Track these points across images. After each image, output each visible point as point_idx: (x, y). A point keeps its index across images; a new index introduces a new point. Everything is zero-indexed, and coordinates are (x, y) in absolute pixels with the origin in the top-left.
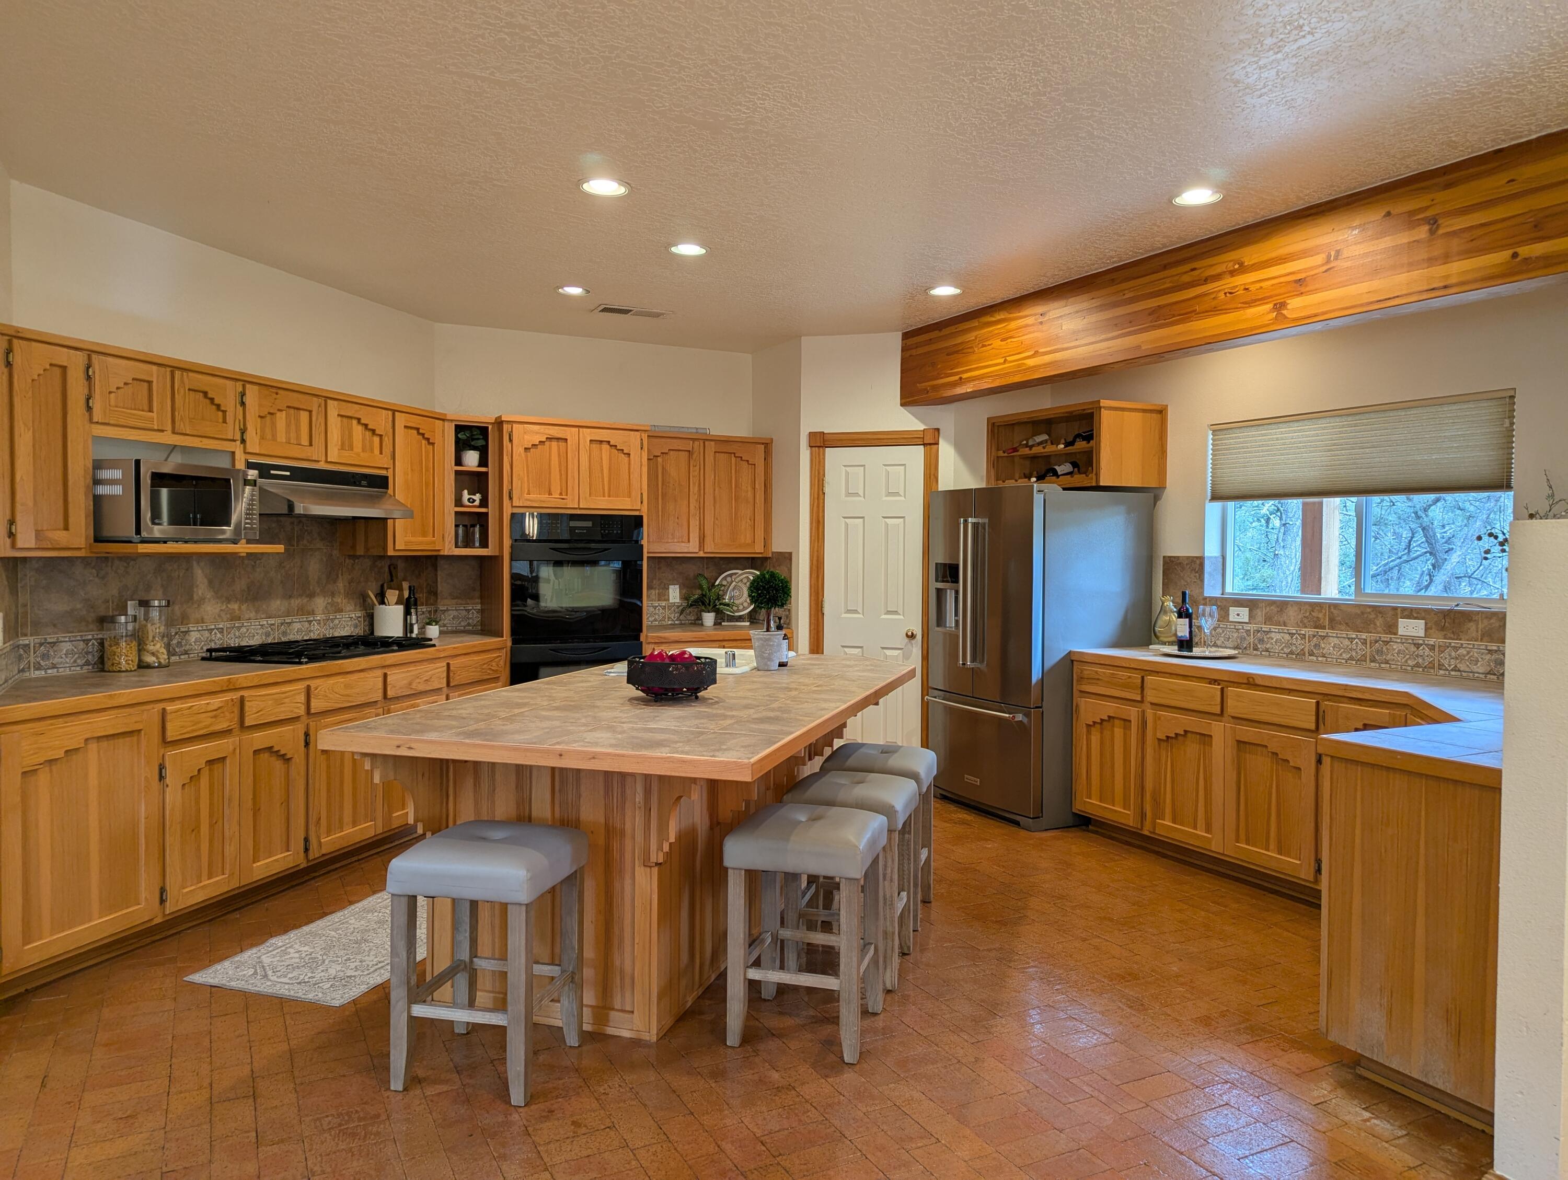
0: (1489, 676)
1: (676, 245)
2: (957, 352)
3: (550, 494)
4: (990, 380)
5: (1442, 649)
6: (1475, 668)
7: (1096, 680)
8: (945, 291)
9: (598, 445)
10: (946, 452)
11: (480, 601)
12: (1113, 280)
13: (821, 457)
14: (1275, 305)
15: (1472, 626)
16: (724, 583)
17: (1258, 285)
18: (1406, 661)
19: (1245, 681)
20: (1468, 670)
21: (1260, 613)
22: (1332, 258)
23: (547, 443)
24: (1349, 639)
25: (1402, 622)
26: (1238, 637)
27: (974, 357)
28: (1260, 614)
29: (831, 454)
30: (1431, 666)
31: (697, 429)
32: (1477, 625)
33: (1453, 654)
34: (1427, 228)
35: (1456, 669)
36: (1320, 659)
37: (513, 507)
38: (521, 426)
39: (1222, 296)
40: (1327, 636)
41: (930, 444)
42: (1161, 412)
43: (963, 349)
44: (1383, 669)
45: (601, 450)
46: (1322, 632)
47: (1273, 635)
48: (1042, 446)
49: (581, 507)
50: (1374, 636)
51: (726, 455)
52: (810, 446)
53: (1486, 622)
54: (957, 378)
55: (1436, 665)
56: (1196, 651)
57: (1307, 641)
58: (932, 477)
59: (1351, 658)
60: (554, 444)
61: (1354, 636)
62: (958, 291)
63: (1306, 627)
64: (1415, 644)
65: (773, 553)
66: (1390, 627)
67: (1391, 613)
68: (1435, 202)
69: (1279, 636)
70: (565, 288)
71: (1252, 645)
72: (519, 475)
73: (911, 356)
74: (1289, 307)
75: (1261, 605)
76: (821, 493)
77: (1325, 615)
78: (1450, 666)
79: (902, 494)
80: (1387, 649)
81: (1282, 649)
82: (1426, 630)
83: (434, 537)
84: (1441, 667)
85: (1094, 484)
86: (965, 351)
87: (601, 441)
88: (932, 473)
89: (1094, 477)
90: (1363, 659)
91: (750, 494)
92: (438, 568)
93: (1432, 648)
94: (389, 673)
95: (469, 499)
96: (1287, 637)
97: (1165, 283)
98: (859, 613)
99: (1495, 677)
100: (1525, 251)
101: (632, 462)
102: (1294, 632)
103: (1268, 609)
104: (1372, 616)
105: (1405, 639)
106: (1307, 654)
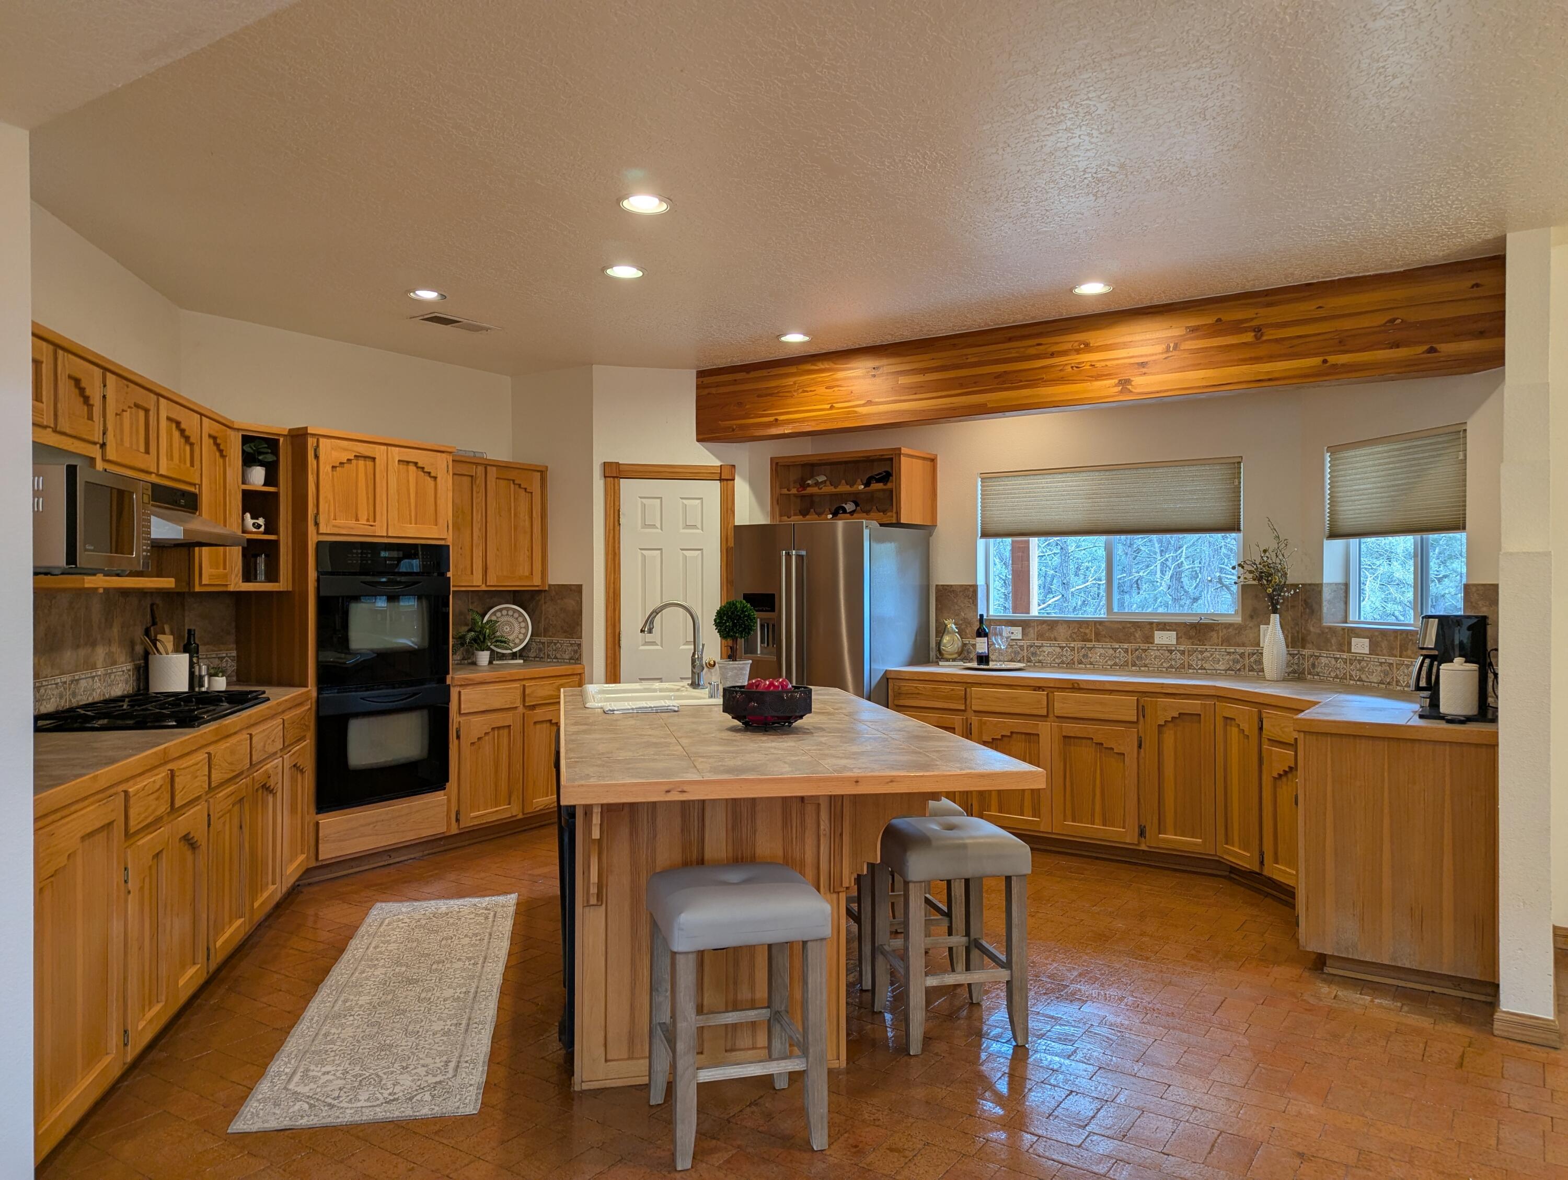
0: (1228, 672)
1: (611, 267)
2: (771, 395)
3: (357, 520)
4: (813, 423)
5: (1190, 653)
6: (1217, 666)
7: (917, 695)
8: (795, 338)
9: (405, 467)
10: (741, 488)
11: (235, 646)
12: (954, 345)
13: (617, 488)
14: (1120, 380)
15: (1214, 634)
16: (494, 618)
17: (1103, 364)
18: (1162, 664)
19: (1071, 687)
20: (1212, 668)
21: (1032, 631)
22: (1171, 349)
23: (354, 462)
24: (1113, 649)
25: (1157, 634)
26: (1012, 652)
27: (789, 401)
28: (1032, 633)
29: (626, 485)
30: (1182, 666)
31: (474, 452)
32: (1218, 633)
33: (1200, 656)
34: (1253, 334)
35: (1202, 668)
36: (1088, 666)
37: (318, 533)
38: (328, 441)
39: (1069, 369)
40: (1094, 647)
41: (727, 480)
42: (933, 460)
43: (778, 393)
44: (1143, 671)
45: (408, 471)
46: (1089, 645)
47: (1045, 649)
48: (821, 485)
49: (390, 534)
50: (1134, 646)
51: (506, 482)
52: (605, 477)
53: (1224, 631)
54: (772, 419)
55: (1186, 666)
56: (992, 665)
57: (1076, 652)
58: (729, 511)
59: (1115, 664)
60: (361, 463)
61: (1117, 646)
62: (807, 339)
63: (1074, 641)
64: (1168, 650)
65: (550, 586)
66: (1147, 638)
67: (1149, 626)
68: (1259, 315)
69: (1050, 650)
70: (418, 292)
71: (1025, 658)
72: (326, 497)
73: (709, 394)
74: (1133, 383)
75: (1032, 624)
76: (616, 523)
77: (1091, 631)
78: (1197, 666)
79: (700, 527)
80: (1146, 656)
81: (1054, 660)
82: (1177, 639)
83: (225, 569)
84: (1190, 666)
85: (894, 521)
86: (781, 394)
87: (408, 462)
88: (729, 507)
89: (895, 515)
90: (1126, 664)
91: (527, 524)
92: (186, 608)
93: (1183, 653)
94: (253, 733)
95: (254, 524)
96: (1058, 650)
97: (1011, 353)
98: (657, 645)
99: (1233, 672)
100: (1332, 359)
101: (439, 486)
102: (1064, 645)
103: (1040, 627)
104: (1132, 630)
105: (1161, 647)
106: (1076, 662)
